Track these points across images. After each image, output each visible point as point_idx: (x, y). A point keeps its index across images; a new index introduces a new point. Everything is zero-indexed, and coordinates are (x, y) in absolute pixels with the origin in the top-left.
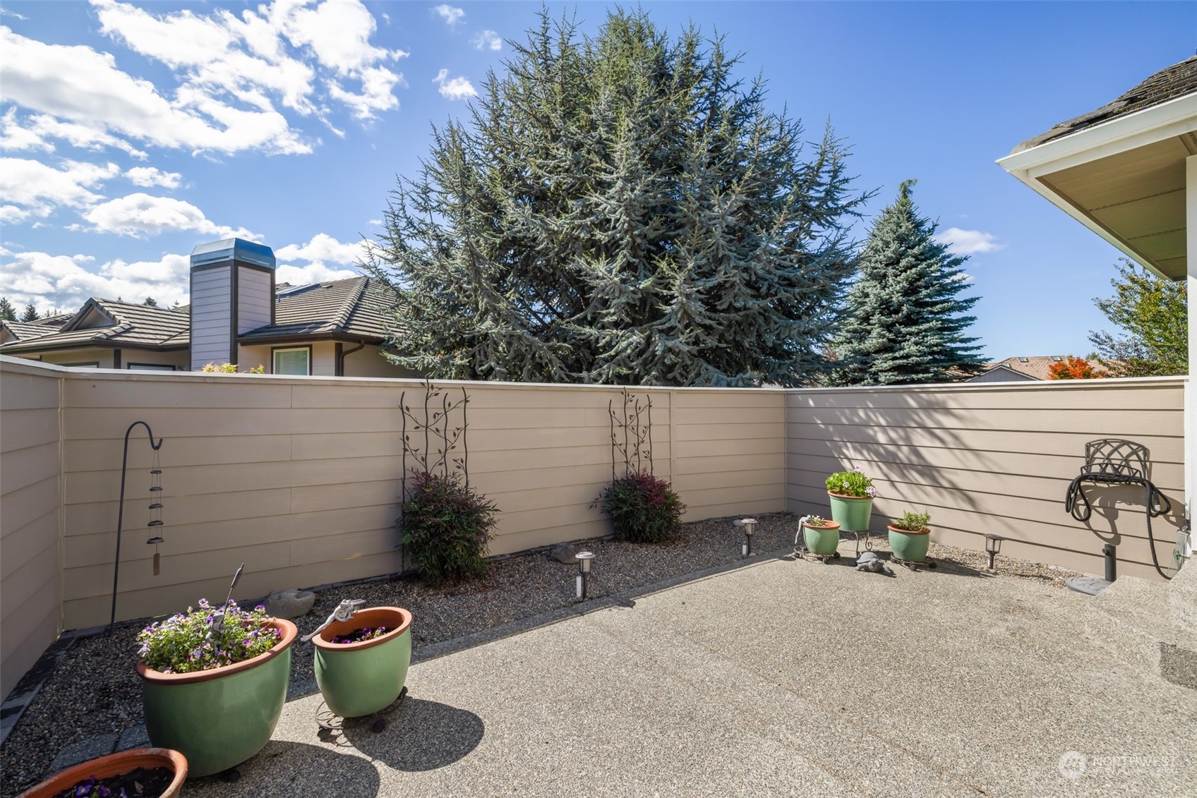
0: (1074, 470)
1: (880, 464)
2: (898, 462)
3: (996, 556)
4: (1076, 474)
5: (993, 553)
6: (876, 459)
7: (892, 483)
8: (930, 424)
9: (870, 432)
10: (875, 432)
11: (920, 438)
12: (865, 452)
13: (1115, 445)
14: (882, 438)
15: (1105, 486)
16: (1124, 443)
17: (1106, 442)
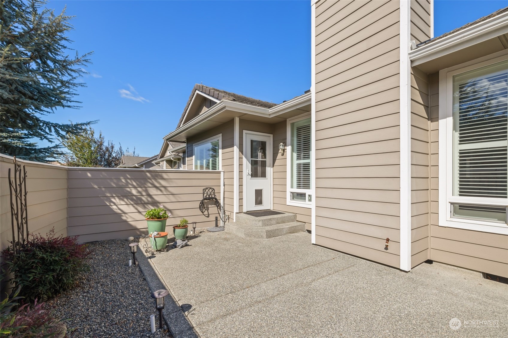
0: (201, 198)
1: (134, 205)
2: (143, 202)
3: (196, 229)
4: (202, 199)
5: (194, 228)
6: (132, 203)
7: (139, 212)
8: (158, 185)
9: (128, 189)
10: (131, 190)
11: (153, 191)
12: (126, 200)
13: (209, 189)
14: (134, 192)
15: (206, 201)
16: (210, 188)
17: (207, 188)
